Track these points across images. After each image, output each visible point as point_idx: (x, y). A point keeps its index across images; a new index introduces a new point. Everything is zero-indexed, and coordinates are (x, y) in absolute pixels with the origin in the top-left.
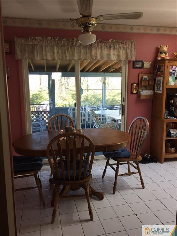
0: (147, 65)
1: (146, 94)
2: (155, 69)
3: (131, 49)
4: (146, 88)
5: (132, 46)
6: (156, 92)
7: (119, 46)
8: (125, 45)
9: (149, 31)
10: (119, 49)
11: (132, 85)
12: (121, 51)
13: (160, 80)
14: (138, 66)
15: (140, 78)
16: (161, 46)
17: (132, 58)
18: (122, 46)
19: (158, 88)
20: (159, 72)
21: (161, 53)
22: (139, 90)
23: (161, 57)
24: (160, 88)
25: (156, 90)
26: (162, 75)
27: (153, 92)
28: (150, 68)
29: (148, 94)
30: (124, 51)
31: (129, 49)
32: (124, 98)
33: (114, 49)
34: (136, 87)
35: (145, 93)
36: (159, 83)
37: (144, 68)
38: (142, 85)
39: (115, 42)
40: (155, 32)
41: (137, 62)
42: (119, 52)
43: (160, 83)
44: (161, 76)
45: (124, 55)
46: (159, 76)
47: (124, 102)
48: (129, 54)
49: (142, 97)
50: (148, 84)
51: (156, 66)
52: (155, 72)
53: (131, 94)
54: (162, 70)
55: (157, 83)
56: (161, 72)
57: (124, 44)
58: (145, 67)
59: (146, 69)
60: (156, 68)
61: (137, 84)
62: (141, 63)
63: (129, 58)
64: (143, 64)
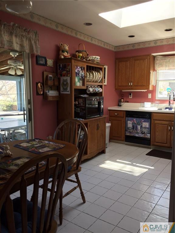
0: (50, 62)
1: (53, 95)
2: (58, 68)
3: (35, 40)
4: (51, 88)
5: (36, 37)
6: (61, 93)
7: (22, 33)
8: (29, 34)
9: (48, 25)
10: (22, 38)
11: (37, 84)
12: (25, 40)
13: (67, 80)
14: (41, 62)
15: (45, 76)
16: (61, 44)
17: (37, 51)
18: (25, 34)
19: (64, 89)
20: (65, 72)
21: (63, 51)
22: (45, 90)
23: (64, 56)
24: (66, 89)
25: (62, 91)
26: (69, 75)
27: (58, 93)
28: (53, 67)
29: (54, 95)
30: (27, 42)
31: (33, 40)
32: (29, 100)
33: (16, 36)
34: (41, 87)
35: (52, 93)
36: (65, 83)
37: (48, 66)
38: (49, 84)
39: (17, 27)
40: (54, 27)
41: (41, 58)
42: (22, 41)
43: (67, 83)
44: (67, 76)
45: (28, 46)
46: (64, 76)
47: (30, 105)
48: (34, 46)
49: (50, 99)
50: (54, 84)
51: (60, 65)
52: (59, 71)
53: (37, 95)
54: (68, 70)
55: (63, 83)
56: (67, 71)
57: (27, 32)
58: (49, 64)
59: (49, 67)
60: (60, 67)
61: (43, 84)
62: (44, 59)
63: (35, 51)
64: (46, 61)
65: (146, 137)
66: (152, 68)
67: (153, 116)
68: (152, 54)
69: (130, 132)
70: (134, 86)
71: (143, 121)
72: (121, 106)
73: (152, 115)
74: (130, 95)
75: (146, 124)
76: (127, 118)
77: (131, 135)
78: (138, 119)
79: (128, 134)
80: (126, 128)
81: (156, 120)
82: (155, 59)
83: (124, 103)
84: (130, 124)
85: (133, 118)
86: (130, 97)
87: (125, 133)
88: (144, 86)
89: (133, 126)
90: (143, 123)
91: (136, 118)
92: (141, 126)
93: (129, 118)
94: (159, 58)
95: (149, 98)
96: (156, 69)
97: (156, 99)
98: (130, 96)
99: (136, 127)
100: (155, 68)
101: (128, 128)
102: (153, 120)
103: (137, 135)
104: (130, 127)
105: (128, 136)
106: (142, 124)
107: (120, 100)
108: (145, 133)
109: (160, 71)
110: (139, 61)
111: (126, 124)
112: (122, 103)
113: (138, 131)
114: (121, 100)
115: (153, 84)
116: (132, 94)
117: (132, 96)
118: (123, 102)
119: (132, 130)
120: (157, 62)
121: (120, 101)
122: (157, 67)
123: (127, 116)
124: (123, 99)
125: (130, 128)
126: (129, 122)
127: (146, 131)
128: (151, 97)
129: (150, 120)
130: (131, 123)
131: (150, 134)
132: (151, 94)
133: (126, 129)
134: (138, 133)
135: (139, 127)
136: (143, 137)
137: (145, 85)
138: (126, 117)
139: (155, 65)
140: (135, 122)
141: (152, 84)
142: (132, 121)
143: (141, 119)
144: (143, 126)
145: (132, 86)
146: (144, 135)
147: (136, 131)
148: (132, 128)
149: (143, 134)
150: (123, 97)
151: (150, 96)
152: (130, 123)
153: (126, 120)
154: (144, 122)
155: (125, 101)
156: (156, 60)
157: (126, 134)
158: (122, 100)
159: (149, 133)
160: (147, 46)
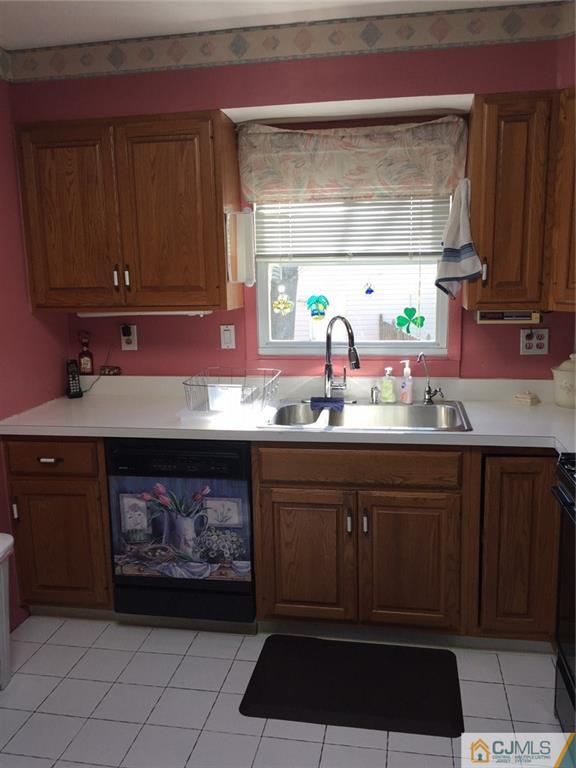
65: (231, 575)
66: (228, 194)
67: (259, 460)
68: (223, 110)
69: (140, 558)
70: (142, 287)
71: (208, 490)
72: (79, 395)
73: (254, 458)
74: (127, 332)
75: (225, 511)
76: (112, 479)
77: (146, 574)
78: (179, 481)
79: (130, 570)
80: (115, 538)
81: (278, 483)
82: (243, 140)
83: (93, 378)
84: (135, 514)
85: (151, 479)
86: (125, 347)
87: (114, 565)
88: (198, 288)
89: (155, 525)
90: (210, 503)
91: (166, 479)
92: (201, 523)
93: (129, 478)
94: (262, 137)
95: (224, 347)
96: (248, 197)
97: (262, 352)
98: (124, 339)
99: (173, 526)
100: (244, 191)
101: (128, 536)
102: (263, 482)
103: (179, 572)
104: (136, 531)
105: (130, 577)
106: (203, 508)
107: (74, 362)
108: (221, 554)
109: (269, 210)
110: (153, 146)
111: (114, 515)
112: (86, 381)
113: (183, 546)
114: (77, 363)
115: (242, 278)
116: (134, 329)
117: (134, 337)
118: (92, 373)
119: (150, 546)
120: (252, 158)
121: (72, 370)
122: (252, 188)
123: (112, 470)
124: (90, 355)
125: (140, 537)
126: (128, 501)
127: (226, 544)
128: (236, 342)
129: (244, 484)
130: (142, 504)
131: (252, 558)
132: (232, 328)
133: (117, 540)
134: (184, 560)
135: (188, 527)
136: (216, 577)
137: (202, 284)
138: (108, 472)
139: (244, 176)
140: (167, 500)
141: (235, 278)
142: (148, 496)
143: (199, 482)
144: (212, 519)
145: (129, 288)
146: (216, 566)
147: (172, 551)
148: (150, 532)
149: (211, 561)
150: (86, 345)
151: (228, 338)
152: (135, 508)
153: (113, 493)
154: (211, 495)
155: (103, 368)
156: (244, 149)
157: (118, 570)
158: (86, 362)
159: (242, 558)
160: (193, 59)
